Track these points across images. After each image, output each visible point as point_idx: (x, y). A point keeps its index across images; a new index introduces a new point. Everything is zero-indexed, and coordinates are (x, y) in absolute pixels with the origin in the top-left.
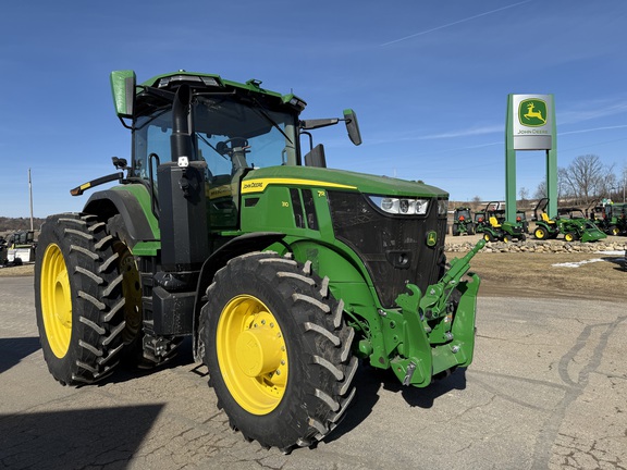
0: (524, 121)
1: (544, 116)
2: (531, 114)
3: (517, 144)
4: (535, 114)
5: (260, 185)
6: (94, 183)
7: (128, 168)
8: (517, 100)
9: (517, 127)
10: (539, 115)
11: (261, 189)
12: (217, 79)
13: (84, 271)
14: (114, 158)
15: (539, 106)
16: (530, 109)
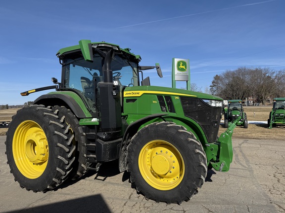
0: (179, 69)
1: (186, 67)
2: (181, 67)
3: (176, 78)
4: (183, 66)
5: (138, 93)
6: (37, 90)
7: (59, 84)
8: (176, 60)
9: (176, 71)
10: (184, 67)
11: (139, 95)
12: (118, 47)
13: (59, 133)
14: (54, 78)
15: (184, 64)
16: (181, 65)
